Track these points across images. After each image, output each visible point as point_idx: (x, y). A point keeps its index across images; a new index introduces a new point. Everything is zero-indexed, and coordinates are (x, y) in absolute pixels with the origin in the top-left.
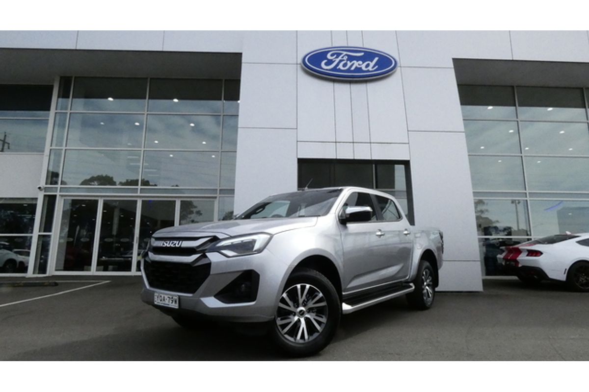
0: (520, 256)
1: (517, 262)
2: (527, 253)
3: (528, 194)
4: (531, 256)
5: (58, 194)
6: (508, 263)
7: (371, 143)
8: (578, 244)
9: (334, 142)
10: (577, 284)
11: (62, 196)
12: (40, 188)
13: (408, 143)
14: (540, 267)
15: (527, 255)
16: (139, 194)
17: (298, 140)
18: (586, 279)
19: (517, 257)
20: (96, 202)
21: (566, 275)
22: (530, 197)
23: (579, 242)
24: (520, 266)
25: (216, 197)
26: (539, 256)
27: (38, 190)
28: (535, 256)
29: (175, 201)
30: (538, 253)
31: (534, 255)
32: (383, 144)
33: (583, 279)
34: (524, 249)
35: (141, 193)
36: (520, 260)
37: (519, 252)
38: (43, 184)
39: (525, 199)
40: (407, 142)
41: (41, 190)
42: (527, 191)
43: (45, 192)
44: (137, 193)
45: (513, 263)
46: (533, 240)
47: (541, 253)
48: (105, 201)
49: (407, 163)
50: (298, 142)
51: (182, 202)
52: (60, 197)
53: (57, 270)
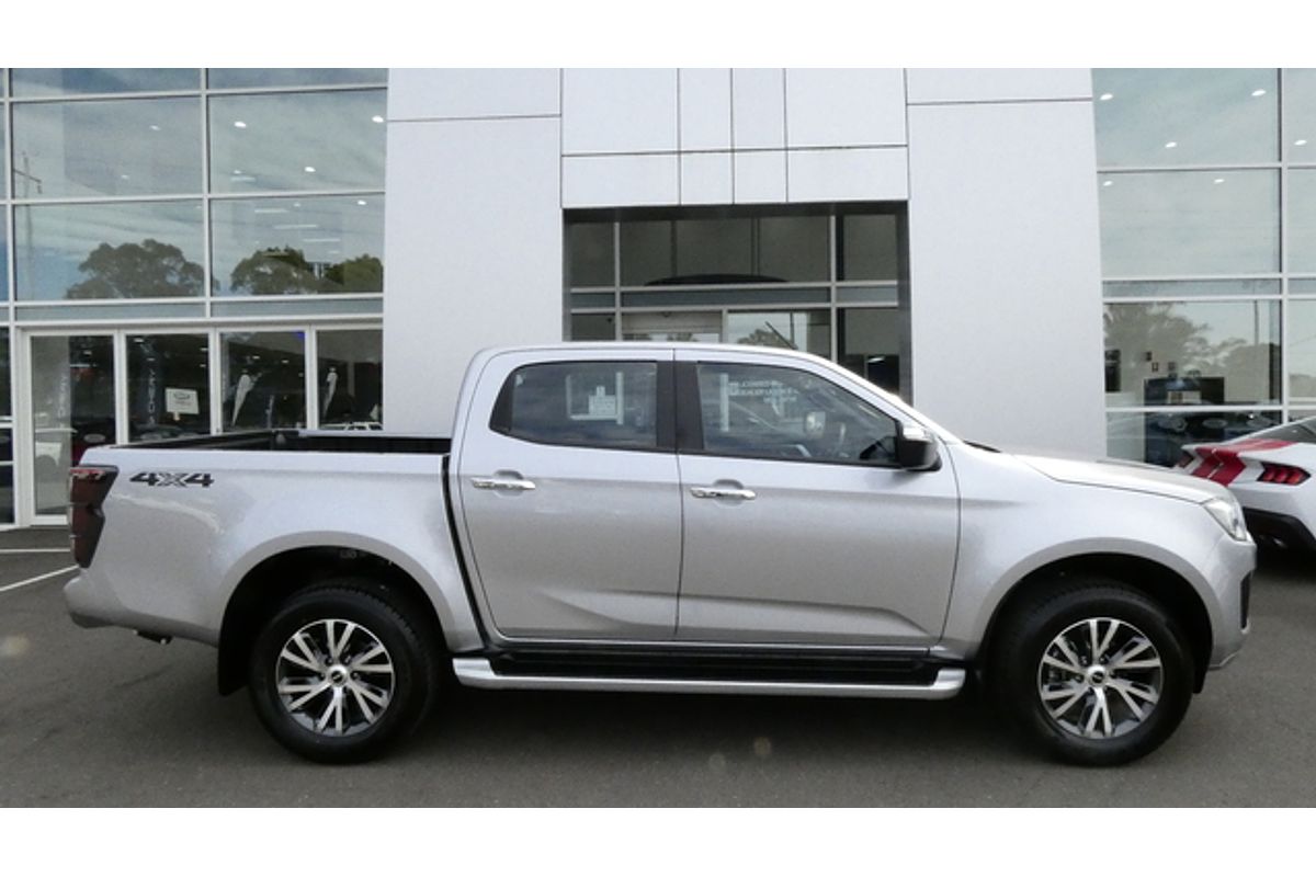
0: (1240, 477)
2: (1261, 471)
3: (1285, 284)
4: (1273, 481)
5: (11, 323)
7: (787, 149)
9: (673, 153)
11: (24, 329)
13: (906, 146)
14: (1301, 519)
15: (1261, 479)
16: (208, 318)
17: (565, 152)
19: (1230, 481)
20: (110, 338)
22: (1290, 292)
26: (1298, 483)
28: (1286, 482)
29: (302, 334)
30: (1292, 474)
31: (1284, 477)
32: (825, 152)
34: (1247, 459)
35: (212, 315)
39: (1279, 297)
40: (904, 143)
42: (1285, 276)
44: (203, 315)
47: (1306, 475)
48: (130, 340)
49: (898, 209)
50: (565, 159)
51: (318, 333)
52: (19, 331)
53: (40, 512)
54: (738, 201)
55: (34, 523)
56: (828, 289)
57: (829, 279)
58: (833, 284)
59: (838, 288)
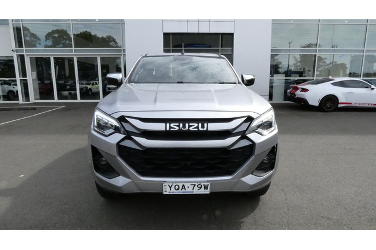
0: (298, 91)
1: (295, 95)
2: (301, 90)
3: (318, 50)
4: (303, 92)
5: (25, 54)
6: (291, 95)
7: (210, 21)
8: (331, 85)
9: (186, 21)
10: (324, 108)
11: (28, 55)
12: (13, 50)
13: (234, 21)
14: (306, 98)
15: (301, 91)
16: (74, 53)
18: (330, 105)
19: (296, 92)
20: (49, 58)
21: (319, 103)
22: (318, 52)
23: (332, 84)
24: (296, 97)
25: (121, 55)
26: (306, 92)
27: (12, 52)
28: (305, 92)
29: (97, 58)
31: (304, 91)
33: (328, 105)
34: (300, 88)
36: (297, 94)
37: (297, 89)
38: (14, 47)
39: (315, 53)
41: (14, 52)
43: (17, 52)
44: (72, 52)
45: (293, 95)
46: (315, 79)
47: (308, 90)
48: (54, 58)
49: (232, 35)
50: (163, 22)
51: (101, 58)
52: (27, 56)
53: (35, 99)
54: (200, 32)
55: (35, 102)
56: (219, 49)
57: (219, 47)
58: (220, 48)
59: (221, 49)
